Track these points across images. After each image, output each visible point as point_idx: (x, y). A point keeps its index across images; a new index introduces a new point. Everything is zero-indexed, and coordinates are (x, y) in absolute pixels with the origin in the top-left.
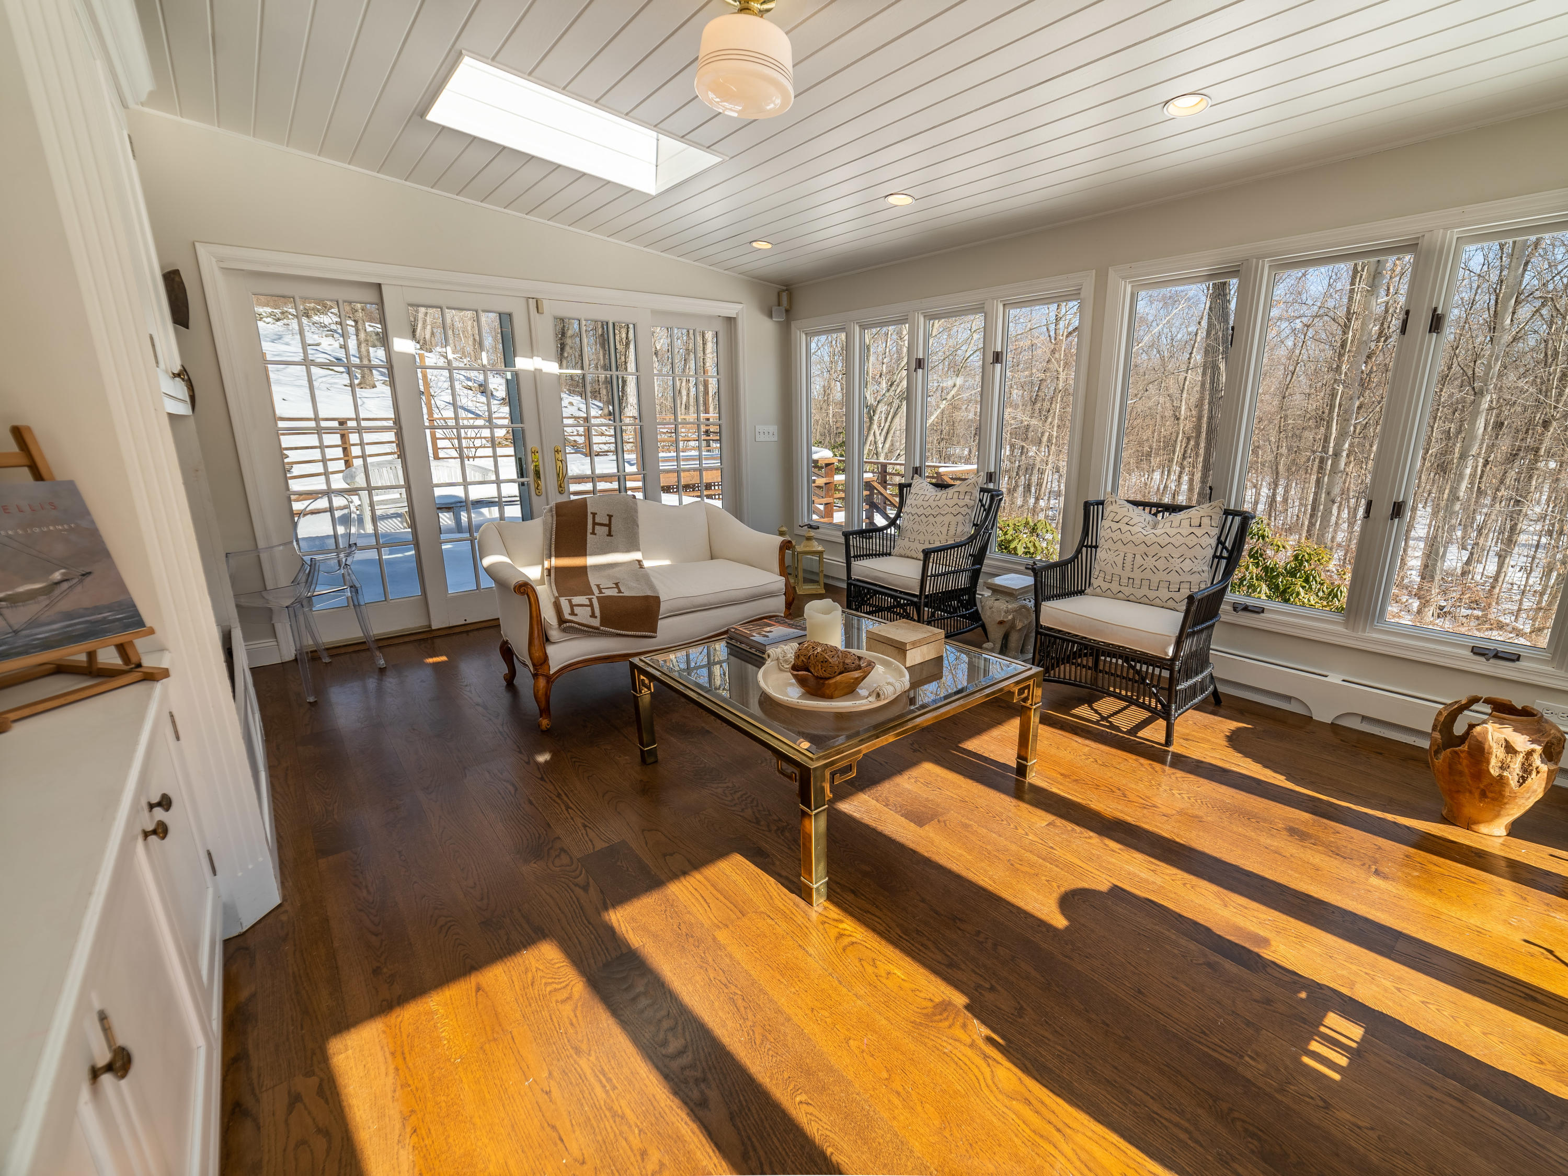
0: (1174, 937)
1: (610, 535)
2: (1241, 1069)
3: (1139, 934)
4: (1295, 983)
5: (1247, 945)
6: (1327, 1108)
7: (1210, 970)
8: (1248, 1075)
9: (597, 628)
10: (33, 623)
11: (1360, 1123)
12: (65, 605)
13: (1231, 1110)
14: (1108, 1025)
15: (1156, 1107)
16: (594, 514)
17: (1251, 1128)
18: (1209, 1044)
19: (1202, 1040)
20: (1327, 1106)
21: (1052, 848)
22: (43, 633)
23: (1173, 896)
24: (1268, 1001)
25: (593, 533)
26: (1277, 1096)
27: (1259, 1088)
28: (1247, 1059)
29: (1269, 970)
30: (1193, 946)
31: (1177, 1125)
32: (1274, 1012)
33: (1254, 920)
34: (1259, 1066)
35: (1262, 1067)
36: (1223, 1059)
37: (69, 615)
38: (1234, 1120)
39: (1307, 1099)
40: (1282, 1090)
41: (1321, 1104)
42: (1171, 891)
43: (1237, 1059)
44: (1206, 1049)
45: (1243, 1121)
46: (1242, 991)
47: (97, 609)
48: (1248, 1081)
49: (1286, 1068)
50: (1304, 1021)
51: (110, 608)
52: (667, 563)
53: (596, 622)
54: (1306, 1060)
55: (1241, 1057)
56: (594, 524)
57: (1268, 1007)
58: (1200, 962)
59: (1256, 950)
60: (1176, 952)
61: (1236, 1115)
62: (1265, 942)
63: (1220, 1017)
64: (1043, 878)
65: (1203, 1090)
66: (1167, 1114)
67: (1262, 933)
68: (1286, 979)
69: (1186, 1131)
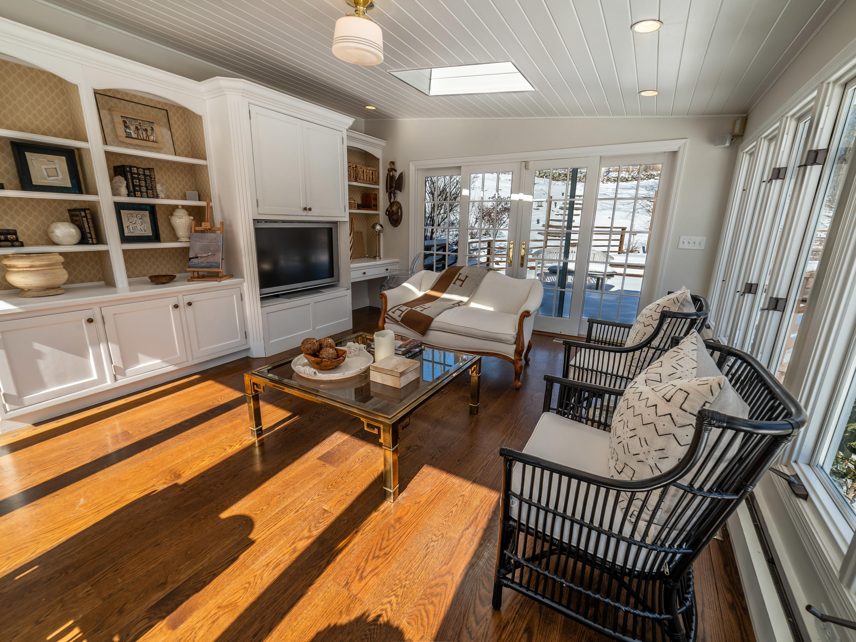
0: (195, 567)
1: (461, 286)
2: (85, 583)
3: (203, 549)
4: (128, 635)
5: (175, 613)
6: (37, 622)
7: (160, 583)
8: (79, 587)
9: (398, 322)
10: (202, 263)
11: (17, 638)
12: (208, 260)
13: (67, 573)
14: (142, 529)
15: (88, 543)
16: (460, 274)
17: (52, 580)
18: (108, 572)
19: (112, 569)
20: (37, 623)
21: (297, 511)
22: (202, 265)
23: (237, 573)
24: (121, 612)
25: (454, 283)
26: (60, 598)
27: (70, 589)
28: (89, 588)
29: (146, 621)
30: (184, 577)
31: (74, 550)
32: (112, 613)
33: (199, 625)
34: (81, 594)
35: (80, 595)
36: (95, 577)
37: (208, 262)
38: (61, 574)
39: (47, 613)
40: (61, 601)
41: (41, 620)
42: (242, 572)
43: (92, 583)
44: (106, 569)
45: (58, 578)
46: (136, 598)
47: (213, 262)
48: (77, 585)
49: (72, 608)
50: (95, 631)
51: (215, 263)
52: (491, 309)
53: (399, 319)
54: (71, 622)
55: (92, 586)
56: (458, 279)
57: (117, 611)
58: (169, 579)
59: (168, 618)
60: (182, 567)
61: (63, 575)
62: (174, 626)
63: (123, 581)
64: (265, 508)
65: (84, 563)
66: (82, 547)
67: (183, 626)
68: (133, 630)
69: (70, 553)
